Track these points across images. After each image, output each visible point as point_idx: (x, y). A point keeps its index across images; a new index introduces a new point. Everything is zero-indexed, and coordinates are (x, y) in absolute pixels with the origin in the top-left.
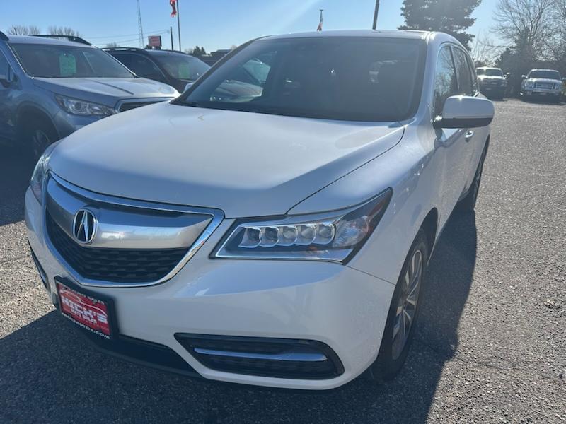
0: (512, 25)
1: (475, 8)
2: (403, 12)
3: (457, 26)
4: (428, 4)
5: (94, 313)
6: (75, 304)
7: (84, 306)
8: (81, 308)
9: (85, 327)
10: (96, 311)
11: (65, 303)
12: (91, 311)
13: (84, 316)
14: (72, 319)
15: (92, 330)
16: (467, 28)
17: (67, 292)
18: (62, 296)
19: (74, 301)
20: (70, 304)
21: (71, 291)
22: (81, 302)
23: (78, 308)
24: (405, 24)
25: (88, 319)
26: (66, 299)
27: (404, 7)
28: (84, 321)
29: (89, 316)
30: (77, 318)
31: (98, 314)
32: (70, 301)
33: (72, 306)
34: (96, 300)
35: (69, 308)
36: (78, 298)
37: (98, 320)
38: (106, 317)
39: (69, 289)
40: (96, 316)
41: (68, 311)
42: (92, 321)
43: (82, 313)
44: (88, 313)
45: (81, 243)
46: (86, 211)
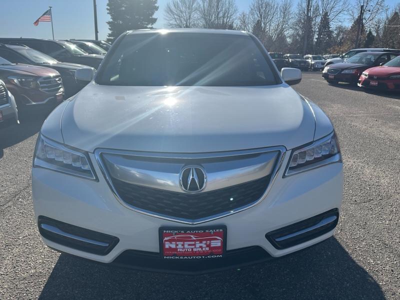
0: (175, 23)
1: (156, 12)
2: (108, 12)
3: (146, 23)
4: (125, 7)
5: (208, 242)
6: (186, 243)
7: (198, 240)
8: (193, 243)
9: (194, 257)
10: (210, 240)
11: (170, 247)
12: (205, 242)
13: (195, 250)
14: (178, 258)
15: (203, 257)
16: (152, 24)
17: (176, 237)
18: (166, 243)
19: (184, 241)
20: (177, 245)
21: (185, 233)
22: (195, 239)
23: (189, 245)
24: (111, 20)
25: (200, 249)
26: (171, 244)
27: (109, 8)
28: (193, 253)
29: (201, 247)
30: (183, 254)
31: (212, 242)
32: (178, 243)
33: (180, 246)
34: (214, 231)
35: (176, 249)
36: (192, 236)
37: (212, 246)
38: (220, 241)
39: (182, 232)
40: (210, 244)
41: (173, 253)
42: (204, 249)
43: (193, 247)
44: (201, 245)
45: (193, 193)
46: (193, 167)
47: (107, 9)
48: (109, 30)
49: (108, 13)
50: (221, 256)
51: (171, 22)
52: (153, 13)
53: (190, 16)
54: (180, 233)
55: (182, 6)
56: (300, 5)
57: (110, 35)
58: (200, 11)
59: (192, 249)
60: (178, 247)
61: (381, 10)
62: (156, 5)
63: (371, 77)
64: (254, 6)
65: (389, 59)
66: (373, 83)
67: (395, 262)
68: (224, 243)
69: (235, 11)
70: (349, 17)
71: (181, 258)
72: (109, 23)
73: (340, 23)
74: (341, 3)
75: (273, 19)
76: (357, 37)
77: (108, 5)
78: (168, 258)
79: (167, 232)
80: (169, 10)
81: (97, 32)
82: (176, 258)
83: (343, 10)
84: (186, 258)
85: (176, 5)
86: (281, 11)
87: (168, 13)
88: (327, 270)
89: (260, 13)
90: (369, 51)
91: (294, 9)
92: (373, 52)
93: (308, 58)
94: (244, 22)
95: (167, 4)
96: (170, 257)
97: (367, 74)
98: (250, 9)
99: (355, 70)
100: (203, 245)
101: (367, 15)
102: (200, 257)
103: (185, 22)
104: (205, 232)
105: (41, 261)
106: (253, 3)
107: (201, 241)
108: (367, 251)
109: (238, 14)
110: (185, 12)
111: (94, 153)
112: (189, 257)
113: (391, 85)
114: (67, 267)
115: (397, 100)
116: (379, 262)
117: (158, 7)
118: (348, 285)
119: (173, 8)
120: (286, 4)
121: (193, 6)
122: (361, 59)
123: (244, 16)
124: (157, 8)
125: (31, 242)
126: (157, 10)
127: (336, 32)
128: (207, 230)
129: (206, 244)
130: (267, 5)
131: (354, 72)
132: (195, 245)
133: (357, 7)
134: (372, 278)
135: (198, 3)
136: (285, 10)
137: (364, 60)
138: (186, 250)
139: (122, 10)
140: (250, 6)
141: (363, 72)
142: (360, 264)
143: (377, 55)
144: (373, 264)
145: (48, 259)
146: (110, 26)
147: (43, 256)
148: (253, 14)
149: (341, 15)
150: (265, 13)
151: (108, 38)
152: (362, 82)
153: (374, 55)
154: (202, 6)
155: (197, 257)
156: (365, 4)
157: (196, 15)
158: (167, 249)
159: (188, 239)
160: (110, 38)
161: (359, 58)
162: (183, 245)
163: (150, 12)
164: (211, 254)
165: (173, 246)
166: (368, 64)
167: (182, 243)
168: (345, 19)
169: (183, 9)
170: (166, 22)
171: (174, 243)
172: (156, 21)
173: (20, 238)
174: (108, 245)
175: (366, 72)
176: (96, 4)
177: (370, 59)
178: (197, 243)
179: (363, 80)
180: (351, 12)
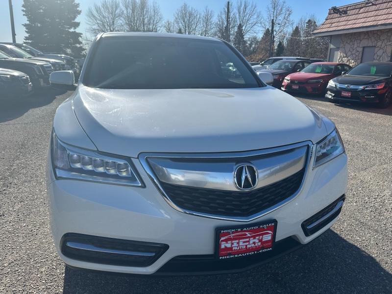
3: (68, 26)
5: (261, 237)
6: (241, 241)
7: (252, 237)
8: (248, 240)
9: (248, 254)
10: (262, 235)
11: (226, 247)
12: (258, 237)
13: (248, 246)
14: (233, 256)
15: (256, 252)
16: (75, 28)
17: (232, 236)
18: (222, 243)
19: (239, 239)
20: (232, 244)
21: (242, 231)
22: (249, 235)
23: (244, 242)
24: (28, 23)
25: (253, 245)
26: (227, 243)
27: (24, 9)
28: (247, 250)
29: (254, 243)
30: (238, 252)
31: (264, 236)
32: (233, 242)
33: (235, 245)
34: (267, 225)
35: (231, 249)
36: (247, 233)
37: (263, 240)
38: (270, 235)
39: (239, 230)
40: (262, 240)
41: (228, 252)
42: (256, 245)
43: (247, 243)
44: (254, 240)
45: (247, 190)
46: (245, 165)
47: (23, 11)
48: (26, 33)
49: (24, 15)
50: (271, 249)
51: (94, 27)
52: (75, 18)
53: (113, 22)
54: (237, 232)
55: (105, 12)
56: (220, 16)
57: (27, 38)
58: (123, 17)
59: (246, 246)
60: (233, 246)
61: (288, 24)
62: (78, 9)
63: (292, 81)
64: (178, 15)
65: (303, 67)
66: (295, 87)
67: (376, 237)
68: (274, 236)
69: (160, 19)
70: (262, 29)
71: (236, 256)
72: (25, 25)
73: (256, 34)
74: (255, 16)
75: (197, 28)
76: (270, 47)
77: (23, 6)
78: (223, 258)
79: (225, 231)
80: (91, 15)
81: (14, 35)
82: (231, 256)
83: (257, 23)
84: (240, 255)
85: (98, 10)
86: (204, 21)
87: (90, 17)
88: (328, 251)
89: (184, 21)
90: (285, 59)
91: (215, 19)
92: (288, 60)
93: (230, 66)
94: (169, 29)
95: (89, 9)
96: (225, 257)
97: (289, 79)
98: (175, 18)
99: (278, 76)
100: (256, 241)
101: (276, 28)
102: (253, 253)
103: (108, 28)
104: (259, 227)
105: (43, 287)
106: (177, 12)
107: (254, 237)
108: (351, 230)
109: (163, 22)
110: (108, 18)
111: (138, 158)
112: (243, 255)
113: (309, 88)
114: (78, 288)
115: (316, 101)
116: (364, 238)
117: (81, 11)
118: (350, 261)
119: (95, 13)
120: (208, 15)
121: (117, 12)
122: (280, 66)
123: (169, 24)
124: (79, 12)
125: (22, 268)
126: (80, 14)
127: (249, 42)
128: (261, 225)
129: (259, 239)
130: (191, 14)
131: (277, 78)
132: (249, 241)
133: (268, 20)
134: (365, 252)
135: (121, 9)
136: (207, 20)
137: (283, 67)
138: (241, 247)
139: (40, 12)
140: (174, 15)
141: (286, 78)
142: (351, 242)
143: (294, 62)
144: (360, 240)
145: (52, 284)
146: (27, 29)
147: (44, 281)
148: (178, 23)
149: (255, 27)
150: (189, 22)
151: (25, 41)
152: (285, 86)
153: (290, 63)
154: (125, 12)
155: (250, 254)
156: (275, 18)
157: (120, 21)
158: (223, 249)
159: (243, 237)
160: (27, 41)
161: (278, 65)
162: (238, 243)
163: (73, 16)
164: (263, 248)
165: (229, 245)
166: (287, 70)
167: (237, 241)
168: (259, 30)
169: (106, 14)
170: (88, 26)
171: (230, 242)
172: (79, 25)
173: (5, 265)
174: (154, 254)
175: (288, 78)
176: (12, 4)
177: (288, 66)
178: (251, 239)
179: (286, 84)
180: (263, 24)
